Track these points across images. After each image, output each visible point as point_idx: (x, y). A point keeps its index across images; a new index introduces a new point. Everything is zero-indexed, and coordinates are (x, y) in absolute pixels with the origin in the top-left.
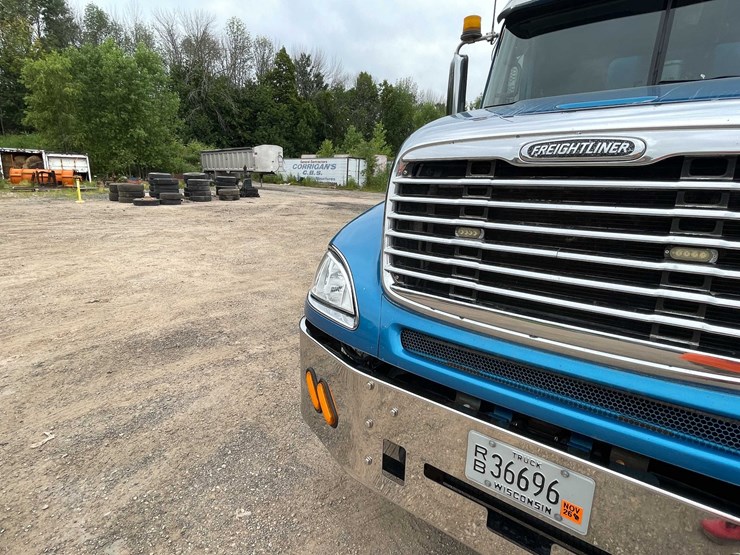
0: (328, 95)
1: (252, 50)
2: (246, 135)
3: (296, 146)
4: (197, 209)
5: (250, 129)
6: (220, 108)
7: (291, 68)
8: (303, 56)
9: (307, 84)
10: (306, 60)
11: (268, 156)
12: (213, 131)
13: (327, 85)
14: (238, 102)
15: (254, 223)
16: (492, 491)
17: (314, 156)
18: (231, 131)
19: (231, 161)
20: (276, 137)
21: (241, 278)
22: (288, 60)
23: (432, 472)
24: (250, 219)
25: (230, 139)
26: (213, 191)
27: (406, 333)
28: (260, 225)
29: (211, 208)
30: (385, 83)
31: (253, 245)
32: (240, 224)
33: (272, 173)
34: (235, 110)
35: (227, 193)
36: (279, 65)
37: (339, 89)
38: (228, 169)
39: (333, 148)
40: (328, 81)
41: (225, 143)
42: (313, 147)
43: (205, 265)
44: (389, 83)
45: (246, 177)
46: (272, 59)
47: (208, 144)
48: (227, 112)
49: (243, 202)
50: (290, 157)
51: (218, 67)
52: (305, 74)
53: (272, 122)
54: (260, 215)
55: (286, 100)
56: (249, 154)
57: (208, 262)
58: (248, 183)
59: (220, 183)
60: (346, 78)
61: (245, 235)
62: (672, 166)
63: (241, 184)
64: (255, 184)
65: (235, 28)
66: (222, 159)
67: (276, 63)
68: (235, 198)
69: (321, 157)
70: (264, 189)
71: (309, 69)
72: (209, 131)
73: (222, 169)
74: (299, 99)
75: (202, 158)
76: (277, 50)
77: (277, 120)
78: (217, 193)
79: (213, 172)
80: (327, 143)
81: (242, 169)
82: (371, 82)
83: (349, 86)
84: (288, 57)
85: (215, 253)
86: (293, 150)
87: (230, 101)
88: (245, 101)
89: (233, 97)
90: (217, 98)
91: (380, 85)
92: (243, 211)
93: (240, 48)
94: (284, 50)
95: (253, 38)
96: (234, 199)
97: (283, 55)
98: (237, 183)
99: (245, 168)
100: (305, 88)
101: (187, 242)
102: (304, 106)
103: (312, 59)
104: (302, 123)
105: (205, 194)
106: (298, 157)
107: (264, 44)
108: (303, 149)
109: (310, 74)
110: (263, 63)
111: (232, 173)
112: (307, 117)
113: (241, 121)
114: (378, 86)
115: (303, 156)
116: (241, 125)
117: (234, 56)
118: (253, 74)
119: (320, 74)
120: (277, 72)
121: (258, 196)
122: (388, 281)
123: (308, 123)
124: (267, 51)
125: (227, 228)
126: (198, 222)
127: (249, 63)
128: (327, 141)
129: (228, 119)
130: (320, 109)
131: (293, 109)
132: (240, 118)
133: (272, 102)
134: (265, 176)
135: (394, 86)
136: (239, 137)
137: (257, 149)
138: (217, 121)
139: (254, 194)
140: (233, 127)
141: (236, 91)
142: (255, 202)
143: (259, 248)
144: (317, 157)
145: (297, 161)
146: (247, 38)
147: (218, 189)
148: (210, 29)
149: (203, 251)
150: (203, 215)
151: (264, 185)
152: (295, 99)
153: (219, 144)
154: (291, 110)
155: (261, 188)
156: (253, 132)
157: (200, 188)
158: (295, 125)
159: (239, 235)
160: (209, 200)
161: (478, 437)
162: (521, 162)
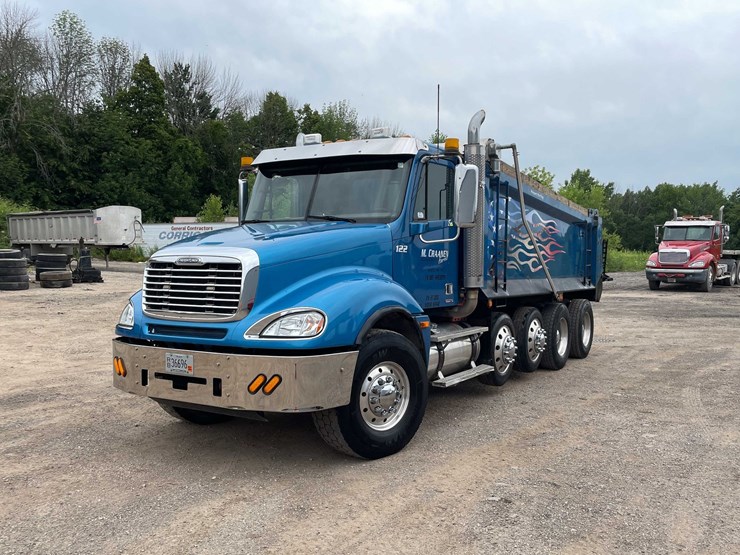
0: (217, 126)
1: (95, 58)
2: (84, 188)
3: (166, 203)
4: (10, 300)
5: (90, 178)
6: (40, 145)
7: (157, 87)
8: (178, 67)
9: (183, 110)
10: (181, 72)
11: (118, 222)
12: (26, 181)
13: (217, 111)
14: (70, 135)
15: (93, 314)
16: (174, 373)
17: (192, 219)
18: (59, 181)
19: (60, 229)
20: (134, 190)
21: (76, 363)
22: (153, 75)
23: (158, 375)
24: (86, 310)
25: (57, 193)
26: (31, 274)
27: (151, 326)
28: (102, 316)
29: (30, 299)
30: (307, 108)
31: (90, 336)
32: (74, 315)
33: (124, 246)
34: (66, 150)
35: (54, 276)
36: (139, 82)
37: (236, 118)
38: (53, 242)
39: (224, 206)
40: (219, 104)
41: (47, 199)
42: (194, 204)
43: (33, 355)
44: (313, 108)
45: (83, 253)
46: (128, 71)
47: (18, 200)
48: (52, 151)
49: (78, 290)
50: (157, 221)
51: (38, 82)
52: (180, 93)
53: (126, 167)
54: (101, 306)
55: (149, 134)
56: (87, 219)
57: (37, 352)
58: (86, 262)
59: (41, 263)
60: (248, 101)
61: (82, 327)
63: (74, 263)
64: (96, 264)
65: (68, 27)
66: (43, 226)
67: (134, 78)
68: (66, 285)
69: (204, 222)
70: (112, 270)
71: (187, 86)
72: (20, 180)
73: (43, 241)
74: (172, 133)
75: (11, 223)
76: (136, 57)
77: (134, 164)
78: (38, 278)
79: (27, 246)
80: (214, 200)
81: (76, 241)
82: (285, 108)
83: (252, 111)
84: (152, 70)
85: (45, 345)
86: (162, 208)
87: (56, 134)
88: (82, 135)
89: (62, 130)
90: (34, 131)
91: (299, 111)
92: (77, 301)
93: (74, 56)
94: (146, 60)
95: (97, 40)
96: (64, 286)
97: (144, 66)
98: (69, 262)
99: (81, 241)
100: (182, 115)
101: (7, 336)
102: (180, 142)
103: (193, 71)
104: (177, 168)
105: (19, 280)
106: (168, 221)
107: (113, 49)
108: (178, 208)
109: (189, 94)
110: (113, 75)
111: (59, 248)
112: (184, 159)
113: (75, 165)
114: (296, 114)
115: (177, 220)
116: (75, 172)
117: (65, 67)
118: (96, 95)
119: (205, 93)
120: (135, 93)
121: (100, 280)
122: (144, 307)
123: (187, 168)
124: (119, 60)
125: (56, 321)
126: (15, 315)
127: (89, 77)
128: (213, 197)
129: (53, 162)
130: (205, 146)
131: (162, 147)
132: (73, 160)
133: (127, 137)
134: (113, 251)
135: (320, 113)
136: (72, 191)
137: (100, 212)
138: (34, 166)
139: (94, 277)
140: (62, 175)
141: (68, 120)
142: (96, 289)
143: (98, 339)
144: (199, 222)
145: (166, 228)
146: (87, 41)
147: (38, 272)
148: (27, 29)
149: (29, 344)
150: (21, 307)
151: (112, 264)
152: (164, 133)
153: (37, 202)
154: (159, 148)
155: (107, 269)
156: (95, 181)
157: (13, 271)
158: (165, 171)
159: (73, 328)
160: (25, 287)
161: (168, 355)
162: (178, 264)
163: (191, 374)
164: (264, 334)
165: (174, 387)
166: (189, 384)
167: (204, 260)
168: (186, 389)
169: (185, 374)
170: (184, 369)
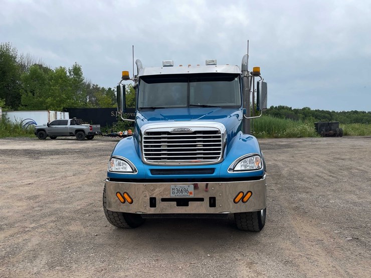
16: (177, 197)
23: (163, 200)
62: (195, 133)
122: (145, 160)
161: (173, 187)
162: (173, 132)
163: (192, 196)
164: (235, 169)
165: (177, 206)
166: (189, 202)
167: (193, 130)
168: (188, 206)
169: (188, 197)
170: (186, 194)
